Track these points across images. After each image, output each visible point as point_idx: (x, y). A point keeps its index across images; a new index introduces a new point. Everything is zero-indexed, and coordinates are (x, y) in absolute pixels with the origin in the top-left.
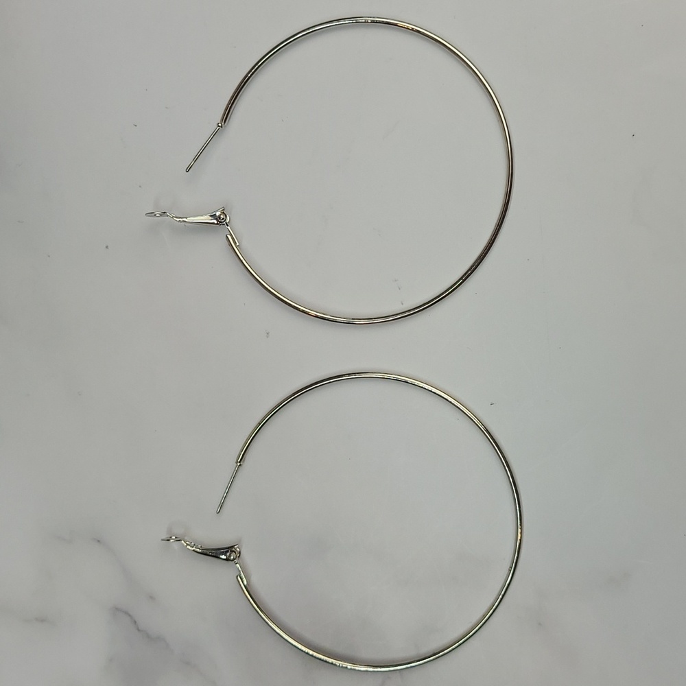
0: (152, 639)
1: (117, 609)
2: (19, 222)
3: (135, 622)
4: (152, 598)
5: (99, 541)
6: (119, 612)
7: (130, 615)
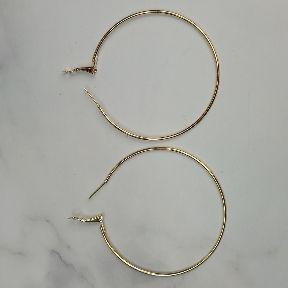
0: (67, 265)
1: (53, 251)
2: (23, 81)
3: (61, 257)
4: (69, 247)
5: (47, 221)
6: (54, 252)
7: (58, 254)
